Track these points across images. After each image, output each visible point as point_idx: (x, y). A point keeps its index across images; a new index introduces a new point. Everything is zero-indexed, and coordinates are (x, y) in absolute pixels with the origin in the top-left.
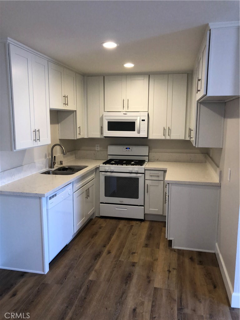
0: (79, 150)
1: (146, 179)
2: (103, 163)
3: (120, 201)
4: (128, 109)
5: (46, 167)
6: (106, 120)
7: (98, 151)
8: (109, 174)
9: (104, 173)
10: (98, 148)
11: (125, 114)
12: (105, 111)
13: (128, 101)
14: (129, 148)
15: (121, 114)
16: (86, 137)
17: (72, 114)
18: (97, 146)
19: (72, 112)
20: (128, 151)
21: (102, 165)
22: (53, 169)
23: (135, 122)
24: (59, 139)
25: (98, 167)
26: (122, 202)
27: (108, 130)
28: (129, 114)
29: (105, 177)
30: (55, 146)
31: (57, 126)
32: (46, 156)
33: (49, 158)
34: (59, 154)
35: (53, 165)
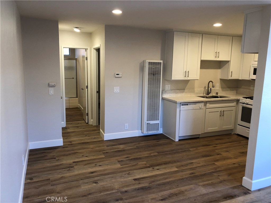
0: (240, 88)
2: (243, 97)
6: (252, 67)
7: (252, 90)
8: (244, 105)
9: (242, 104)
10: (252, 88)
12: (254, 60)
16: (240, 79)
17: (228, 63)
19: (227, 62)
22: (208, 96)
24: (220, 79)
25: (239, 99)
27: (254, 74)
29: (242, 107)
30: (210, 82)
31: (219, 71)
32: (205, 87)
33: (207, 89)
34: (218, 88)
35: (208, 93)
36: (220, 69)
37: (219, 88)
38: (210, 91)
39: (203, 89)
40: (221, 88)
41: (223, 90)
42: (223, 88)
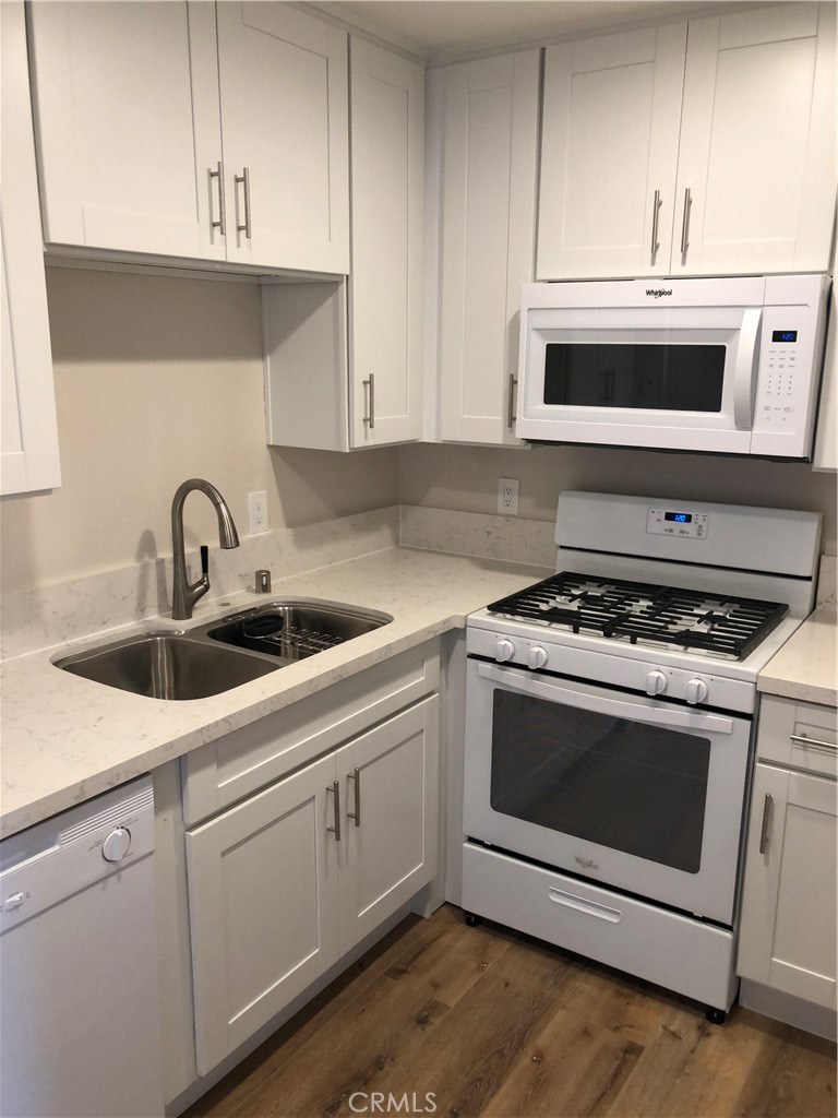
0: (416, 504)
1: (761, 753)
2: (489, 607)
3: (578, 860)
4: (684, 263)
5: (141, 610)
6: (535, 337)
7: (507, 517)
8: (516, 680)
9: (488, 666)
10: (508, 502)
11: (661, 293)
12: (539, 277)
13: (688, 202)
14: (688, 519)
15: (635, 294)
16: (428, 437)
17: (330, 301)
18: (508, 491)
19: (322, 288)
20: (676, 532)
21: (483, 616)
22: (182, 626)
23: (724, 347)
24: (270, 447)
25: (459, 625)
26: (589, 865)
27: (545, 402)
28: (682, 292)
29: (496, 691)
30: (184, 490)
31: (255, 373)
32: (147, 545)
33: (167, 554)
34: (263, 532)
35: (184, 599)
36: (262, 356)
37: (271, 523)
38: (195, 573)
39: (130, 564)
40: (289, 525)
41: (302, 542)
42: (299, 522)
